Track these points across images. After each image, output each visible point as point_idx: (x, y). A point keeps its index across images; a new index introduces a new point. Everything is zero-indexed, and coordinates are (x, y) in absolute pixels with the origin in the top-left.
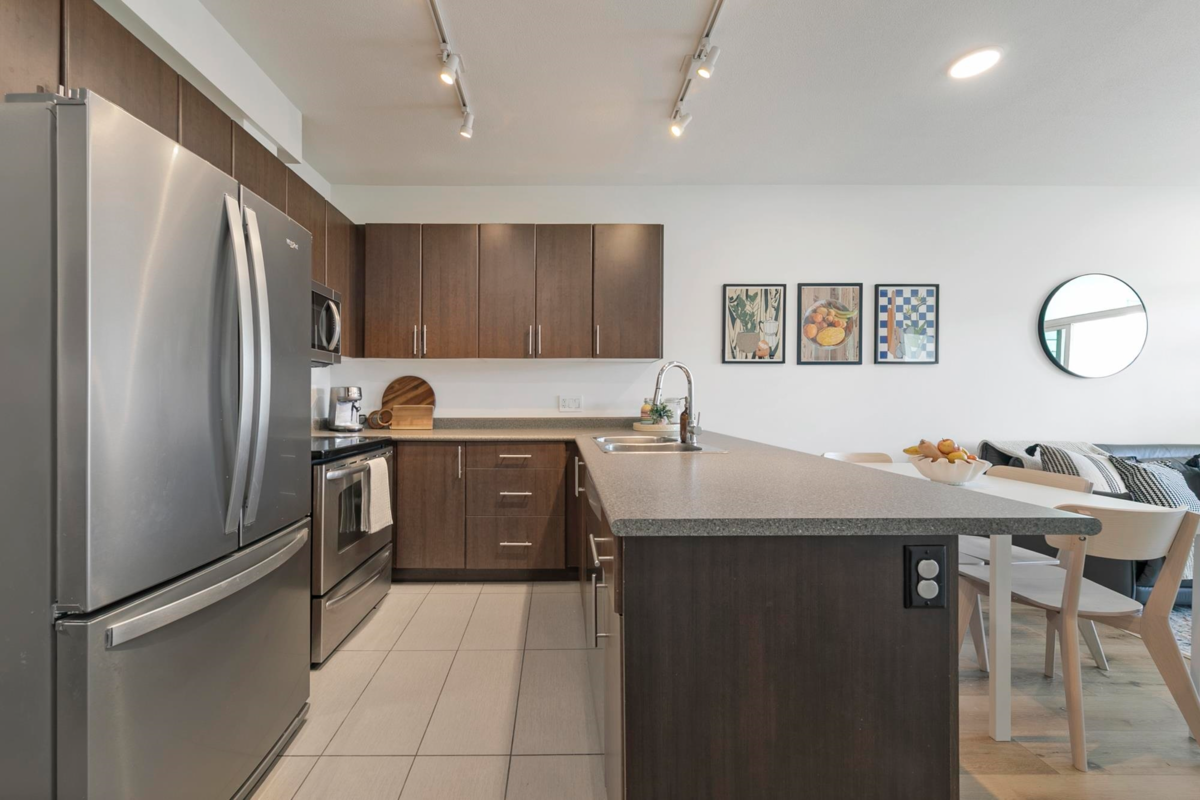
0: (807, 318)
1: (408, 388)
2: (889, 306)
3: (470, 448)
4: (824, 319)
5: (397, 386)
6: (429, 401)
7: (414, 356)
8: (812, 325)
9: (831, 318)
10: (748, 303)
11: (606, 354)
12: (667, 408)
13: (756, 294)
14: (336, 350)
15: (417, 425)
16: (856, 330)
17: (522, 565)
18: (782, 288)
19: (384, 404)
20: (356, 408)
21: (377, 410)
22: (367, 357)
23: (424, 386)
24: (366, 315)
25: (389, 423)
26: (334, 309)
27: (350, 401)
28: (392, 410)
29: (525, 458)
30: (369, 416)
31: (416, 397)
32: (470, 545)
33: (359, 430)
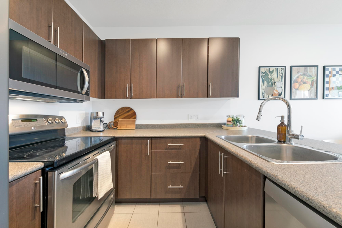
0: (295, 80)
1: (125, 112)
2: (330, 75)
3: (153, 141)
4: (302, 81)
5: (120, 111)
6: (134, 117)
7: (127, 98)
8: (297, 83)
9: (305, 80)
10: (269, 74)
11: (214, 96)
12: (240, 119)
13: (273, 70)
14: (87, 94)
15: (129, 127)
16: (315, 85)
17: (178, 196)
18: (284, 68)
19: (115, 118)
20: (102, 121)
21: (112, 122)
22: (106, 99)
23: (132, 111)
24: (106, 80)
25: (118, 127)
26: (85, 73)
27: (98, 118)
28: (118, 121)
29: (180, 145)
30: (108, 124)
31: (128, 115)
32: (153, 187)
33: (103, 131)
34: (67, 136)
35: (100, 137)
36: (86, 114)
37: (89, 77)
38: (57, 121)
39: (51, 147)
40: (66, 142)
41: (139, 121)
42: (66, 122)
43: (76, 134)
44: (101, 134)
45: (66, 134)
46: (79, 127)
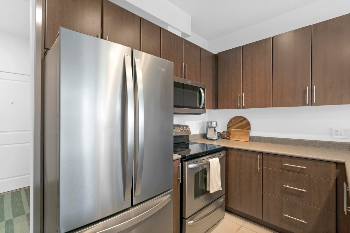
1: (238, 121)
3: (265, 157)
5: (233, 121)
6: (248, 128)
7: (238, 108)
14: (203, 108)
15: (242, 139)
19: (228, 128)
20: (216, 130)
21: (225, 131)
22: (219, 109)
23: (245, 121)
24: (219, 91)
25: (230, 137)
26: (202, 91)
27: (213, 127)
28: (231, 131)
29: (302, 168)
30: (221, 133)
31: (242, 126)
32: (265, 209)
33: (216, 140)
34: (190, 141)
35: (214, 145)
36: (203, 122)
37: (204, 94)
38: (185, 129)
39: (183, 148)
40: (190, 146)
41: (253, 133)
42: (190, 130)
43: (196, 140)
44: (215, 143)
45: (190, 140)
46: (198, 134)
